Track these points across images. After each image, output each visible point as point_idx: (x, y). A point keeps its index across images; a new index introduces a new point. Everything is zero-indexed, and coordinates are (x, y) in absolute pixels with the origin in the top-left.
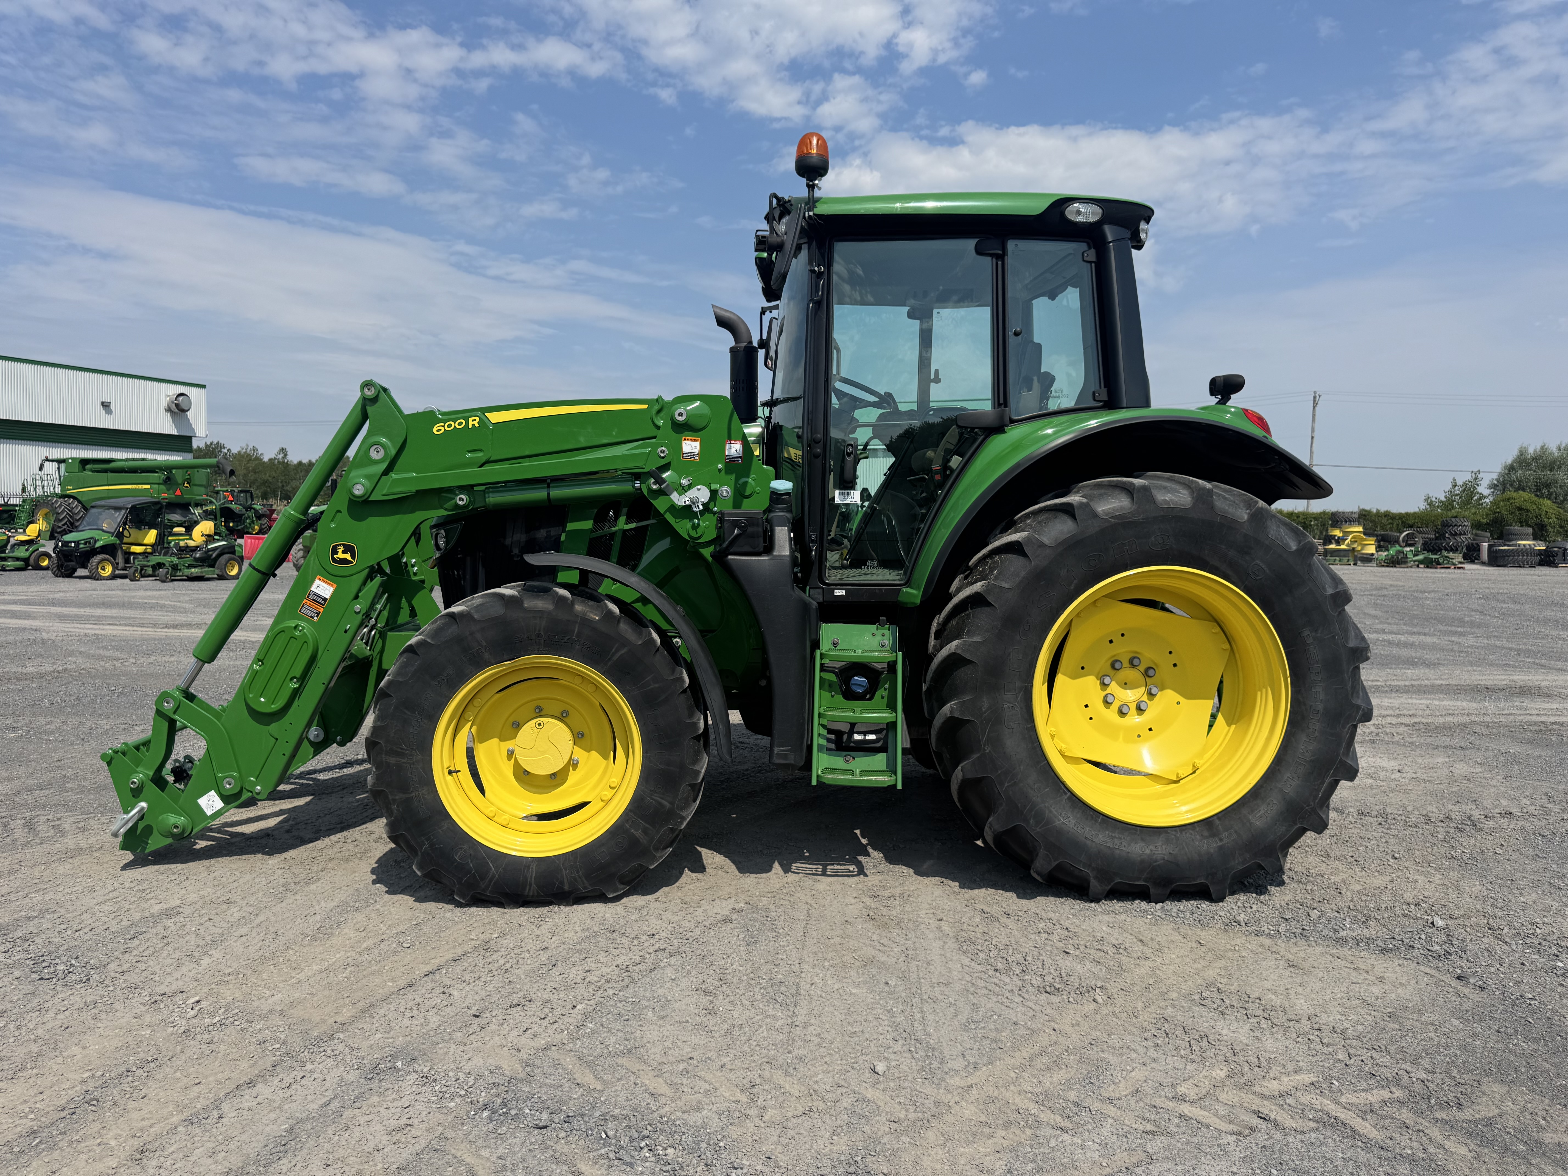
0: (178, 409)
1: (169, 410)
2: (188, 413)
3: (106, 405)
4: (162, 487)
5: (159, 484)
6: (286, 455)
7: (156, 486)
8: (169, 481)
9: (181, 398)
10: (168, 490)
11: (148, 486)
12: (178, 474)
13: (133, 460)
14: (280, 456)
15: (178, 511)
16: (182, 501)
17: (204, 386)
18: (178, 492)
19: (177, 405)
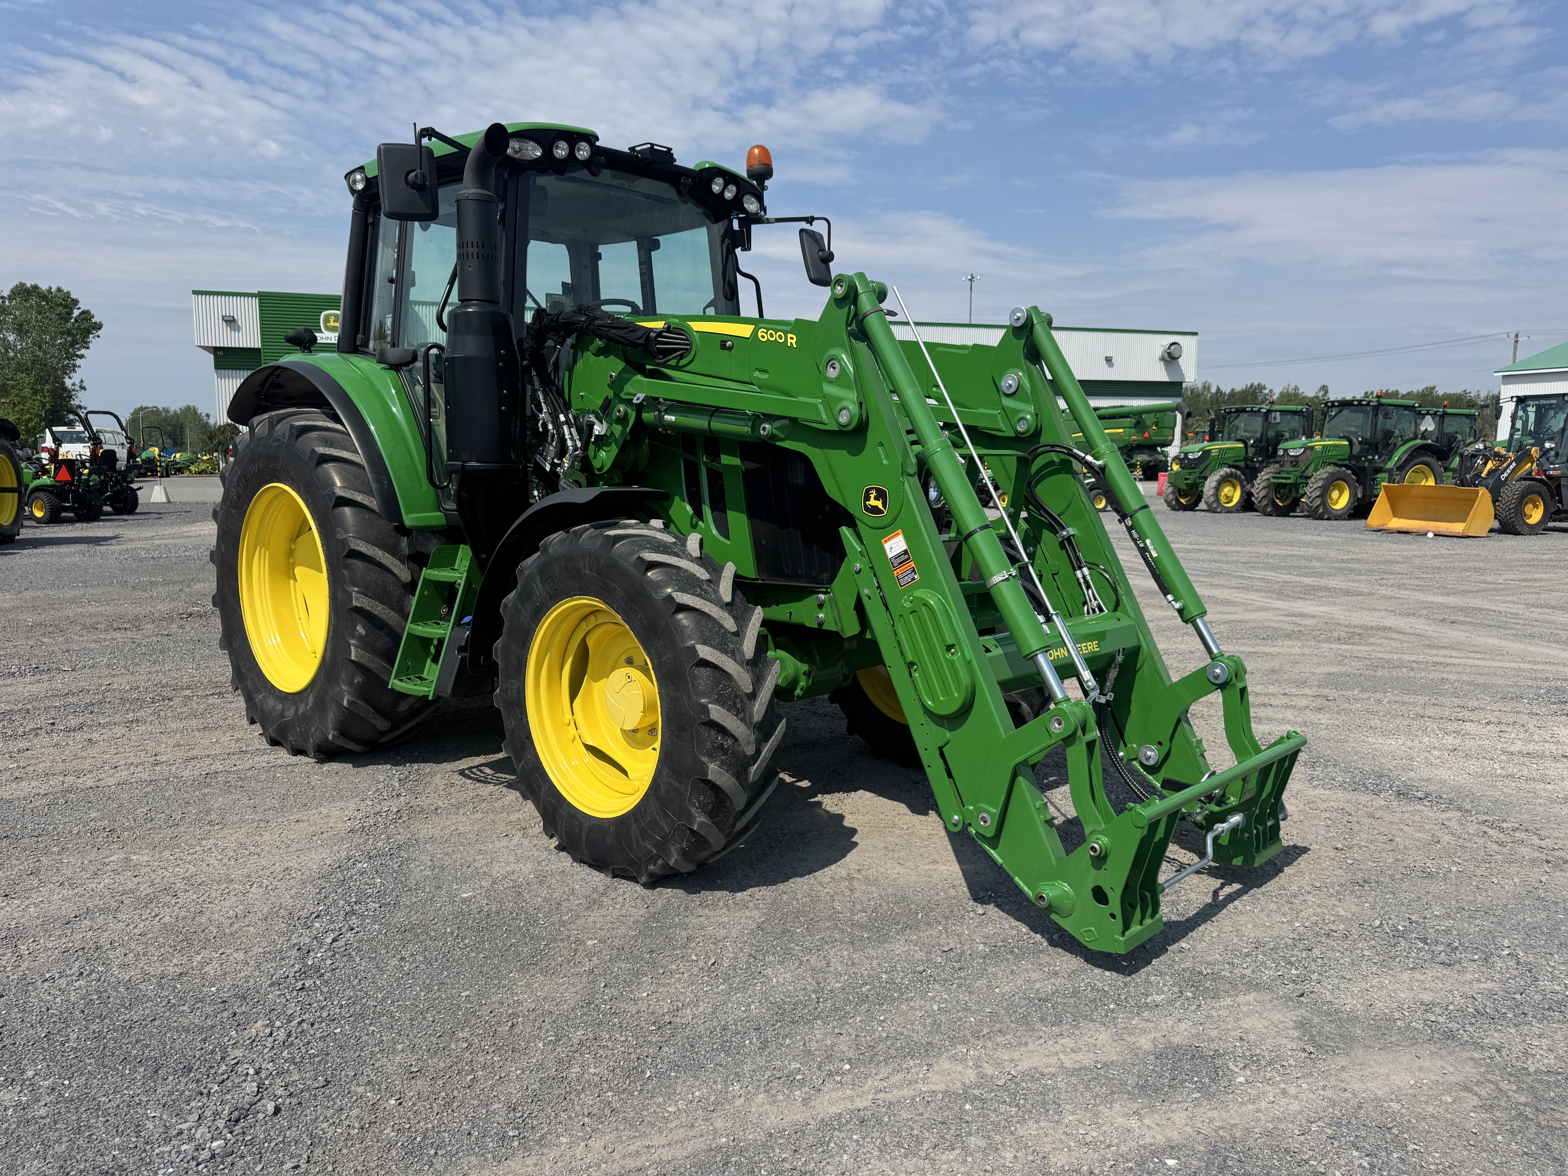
0: (1171, 358)
1: (1162, 359)
2: (1179, 360)
3: (1109, 360)
4: (1133, 430)
5: (1130, 428)
6: (1326, 392)
7: (1127, 430)
8: (1139, 425)
9: (1173, 347)
10: (1138, 433)
11: (1121, 430)
12: (1148, 419)
13: (1114, 407)
14: (1320, 394)
15: (1146, 452)
16: (1151, 443)
17: (1196, 334)
18: (1146, 435)
19: (1169, 354)
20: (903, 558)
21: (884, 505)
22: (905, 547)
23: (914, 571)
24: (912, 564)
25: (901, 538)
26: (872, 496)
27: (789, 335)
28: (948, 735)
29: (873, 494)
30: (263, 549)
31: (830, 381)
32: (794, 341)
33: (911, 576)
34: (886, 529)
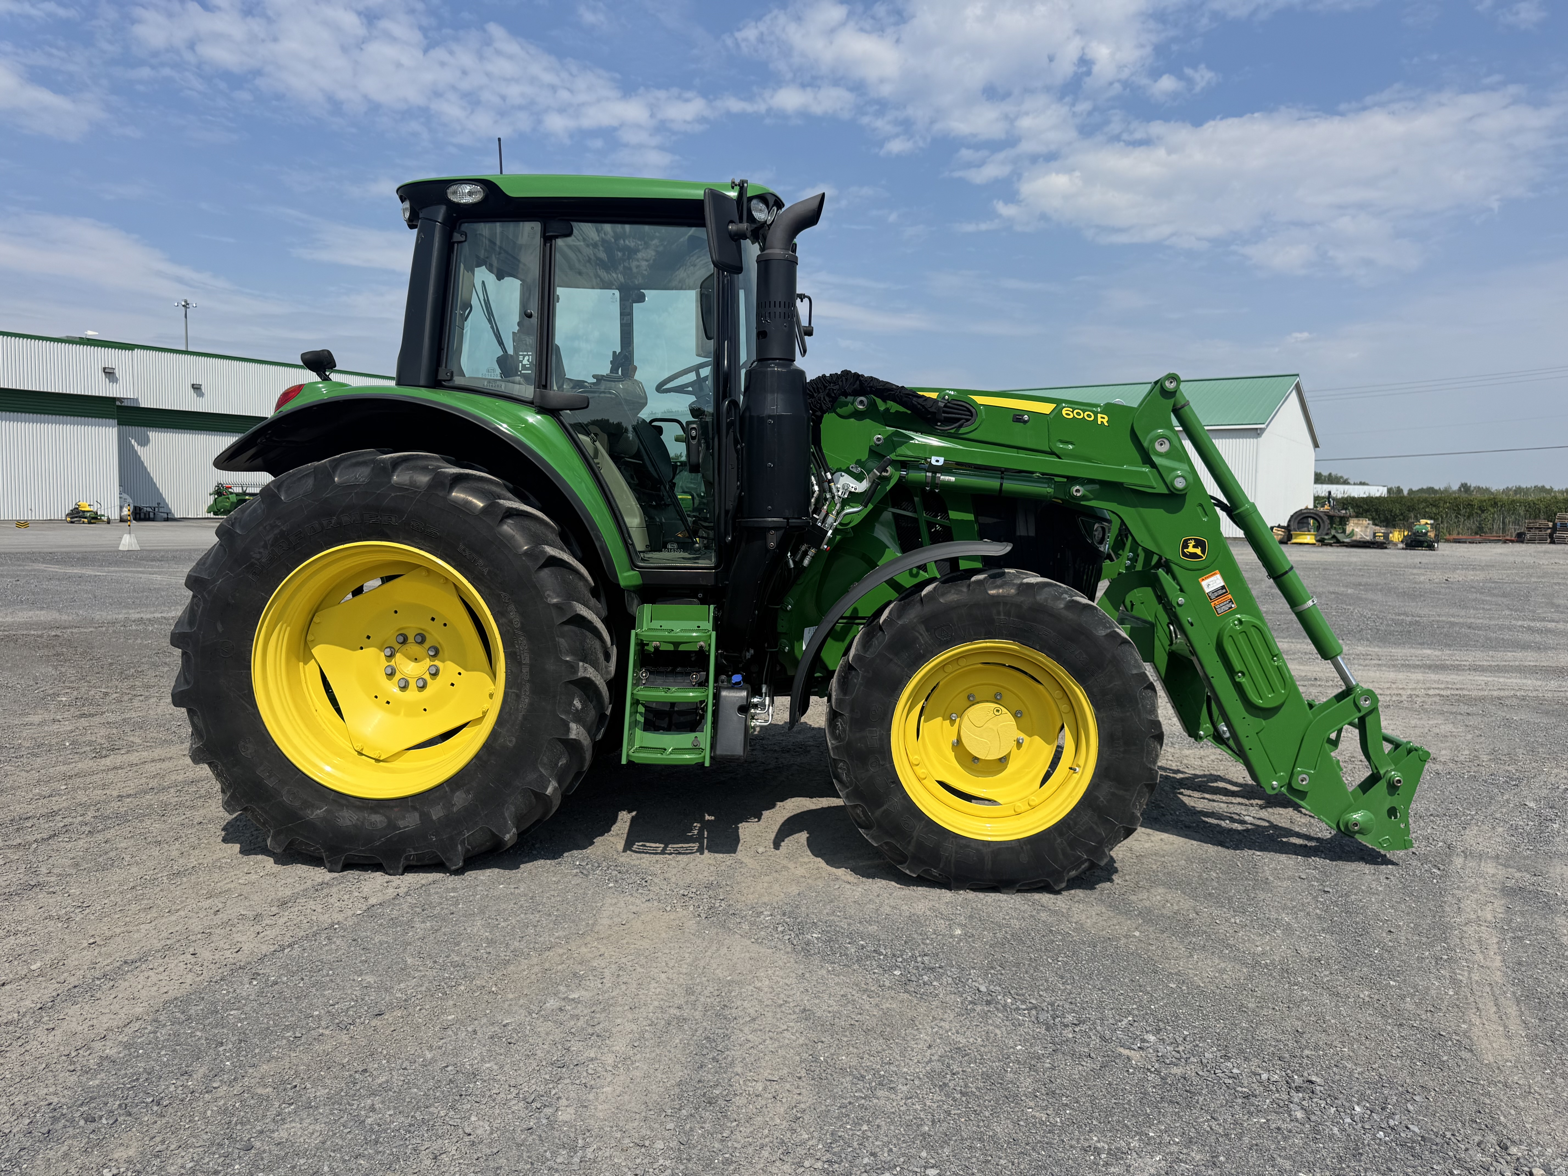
20: (1220, 592)
21: (1203, 552)
22: (1222, 584)
23: (1231, 601)
24: (1230, 596)
25: (1218, 576)
26: (1191, 545)
27: (1099, 416)
28: (1264, 722)
29: (1192, 543)
30: (285, 625)
31: (1160, 455)
32: (1105, 421)
33: (1229, 606)
34: (1206, 570)
